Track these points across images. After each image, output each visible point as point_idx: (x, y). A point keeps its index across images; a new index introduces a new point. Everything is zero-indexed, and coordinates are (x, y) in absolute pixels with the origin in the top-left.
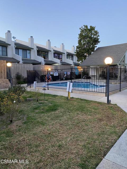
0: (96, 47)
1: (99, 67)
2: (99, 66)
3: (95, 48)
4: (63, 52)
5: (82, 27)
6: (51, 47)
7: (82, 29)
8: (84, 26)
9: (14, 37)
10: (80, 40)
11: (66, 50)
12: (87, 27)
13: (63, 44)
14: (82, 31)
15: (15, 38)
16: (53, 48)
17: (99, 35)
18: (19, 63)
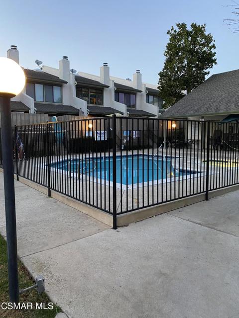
0: (209, 73)
1: (203, 120)
2: (203, 118)
3: (206, 76)
4: (139, 89)
5: (172, 30)
6: (110, 78)
7: (172, 32)
8: (178, 25)
9: (37, 60)
10: (170, 58)
11: (145, 85)
12: (183, 26)
13: (138, 71)
14: (173, 37)
15: (41, 63)
16: (113, 81)
17: (214, 45)
18: (28, 112)
